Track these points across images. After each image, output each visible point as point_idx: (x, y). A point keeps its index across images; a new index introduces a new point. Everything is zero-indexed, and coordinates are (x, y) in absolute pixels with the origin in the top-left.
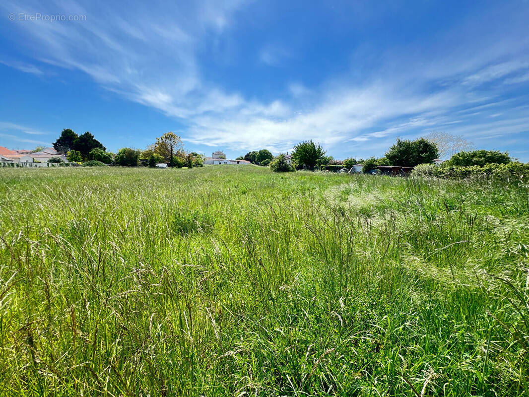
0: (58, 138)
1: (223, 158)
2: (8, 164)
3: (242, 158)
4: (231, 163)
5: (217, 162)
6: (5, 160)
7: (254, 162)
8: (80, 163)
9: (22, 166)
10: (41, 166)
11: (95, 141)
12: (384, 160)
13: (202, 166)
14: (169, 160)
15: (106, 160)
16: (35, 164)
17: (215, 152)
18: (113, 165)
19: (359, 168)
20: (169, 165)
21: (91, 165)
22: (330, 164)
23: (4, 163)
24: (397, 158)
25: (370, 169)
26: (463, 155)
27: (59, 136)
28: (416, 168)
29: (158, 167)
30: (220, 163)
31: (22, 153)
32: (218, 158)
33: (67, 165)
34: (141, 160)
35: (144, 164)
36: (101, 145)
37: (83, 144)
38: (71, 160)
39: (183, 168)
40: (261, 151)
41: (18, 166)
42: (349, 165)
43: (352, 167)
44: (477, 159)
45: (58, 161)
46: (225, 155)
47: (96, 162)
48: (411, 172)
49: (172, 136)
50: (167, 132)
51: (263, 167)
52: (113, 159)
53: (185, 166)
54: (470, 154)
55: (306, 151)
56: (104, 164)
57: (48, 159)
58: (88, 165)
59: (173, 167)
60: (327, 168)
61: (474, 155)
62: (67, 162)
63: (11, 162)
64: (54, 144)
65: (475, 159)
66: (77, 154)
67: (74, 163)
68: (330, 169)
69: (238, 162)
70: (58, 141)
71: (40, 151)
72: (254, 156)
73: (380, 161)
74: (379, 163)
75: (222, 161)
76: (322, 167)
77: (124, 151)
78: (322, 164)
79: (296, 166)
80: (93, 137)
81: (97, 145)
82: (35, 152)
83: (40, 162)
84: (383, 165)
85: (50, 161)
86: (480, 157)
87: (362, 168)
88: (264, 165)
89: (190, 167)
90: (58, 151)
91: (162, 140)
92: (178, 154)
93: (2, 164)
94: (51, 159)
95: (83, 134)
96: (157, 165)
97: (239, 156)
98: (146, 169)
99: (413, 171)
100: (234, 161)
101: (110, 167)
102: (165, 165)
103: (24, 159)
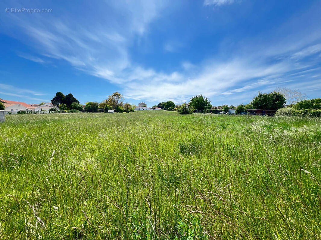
0: (54, 97)
1: (145, 106)
2: (29, 112)
3: (156, 106)
4: (150, 109)
5: (141, 109)
6: (28, 110)
7: (163, 108)
8: (66, 111)
9: (36, 113)
10: (46, 113)
11: (74, 98)
12: (250, 106)
13: (133, 111)
14: (115, 108)
15: (80, 109)
16: (43, 112)
17: (140, 103)
18: (83, 112)
19: (233, 111)
20: (115, 111)
21: (72, 112)
22: (213, 109)
23: (27, 112)
24: (259, 104)
25: (241, 111)
26: (305, 102)
27: (54, 96)
28: (278, 110)
29: (109, 112)
30: (143, 110)
31: (34, 106)
32: (142, 107)
33: (59, 112)
34: (99, 109)
35: (102, 110)
36: (77, 100)
37: (67, 100)
38: (61, 109)
39: (123, 112)
40: (167, 102)
41: (34, 113)
42: (226, 109)
43: (228, 110)
44: (316, 104)
45: (55, 110)
46: (146, 105)
47: (75, 110)
48: (275, 113)
49: (118, 94)
50: (115, 92)
51: (170, 111)
52: (83, 108)
53: (125, 111)
54: (310, 101)
55: (198, 101)
56: (79, 111)
57: (49, 109)
58: (70, 112)
59: (118, 112)
60: (211, 111)
61: (313, 101)
62: (59, 110)
63: (30, 111)
64: (51, 100)
65: (314, 104)
66: (64, 106)
67: (63, 111)
68: (213, 112)
69: (154, 109)
70: (54, 99)
71: (43, 104)
72: (164, 105)
73: (247, 107)
74: (247, 108)
75: (145, 108)
76: (208, 111)
77: (90, 104)
78: (207, 109)
79: (193, 110)
80: (73, 96)
81: (75, 100)
82: (40, 105)
83: (45, 111)
84: (249, 109)
85: (50, 110)
86: (317, 103)
87: (235, 111)
88: (170, 110)
89: (128, 112)
90: (53, 104)
91: (112, 96)
92: (121, 105)
93: (26, 112)
94: (51, 109)
95: (67, 95)
96: (109, 111)
97: (154, 105)
98: (103, 114)
99: (276, 112)
100: (151, 108)
101: (82, 113)
102: (113, 111)
103: (36, 109)
